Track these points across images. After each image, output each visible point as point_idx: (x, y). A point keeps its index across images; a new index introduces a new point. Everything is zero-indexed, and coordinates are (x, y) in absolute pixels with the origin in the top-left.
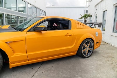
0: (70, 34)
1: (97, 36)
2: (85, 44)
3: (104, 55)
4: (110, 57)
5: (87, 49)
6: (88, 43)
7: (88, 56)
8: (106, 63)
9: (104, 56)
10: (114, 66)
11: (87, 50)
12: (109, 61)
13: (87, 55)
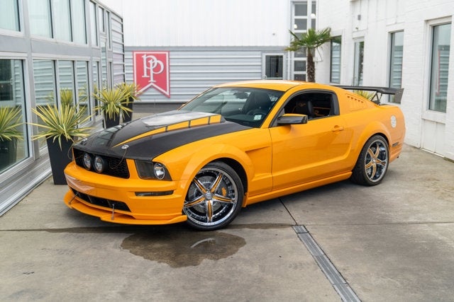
0: (341, 128)
1: (394, 125)
2: (370, 151)
3: (414, 178)
4: (429, 180)
5: (374, 162)
6: (375, 146)
7: (377, 180)
8: (423, 191)
9: (414, 180)
10: (443, 193)
11: (374, 165)
12: (428, 187)
13: (375, 178)
